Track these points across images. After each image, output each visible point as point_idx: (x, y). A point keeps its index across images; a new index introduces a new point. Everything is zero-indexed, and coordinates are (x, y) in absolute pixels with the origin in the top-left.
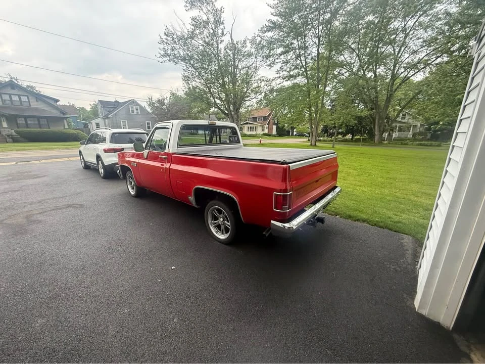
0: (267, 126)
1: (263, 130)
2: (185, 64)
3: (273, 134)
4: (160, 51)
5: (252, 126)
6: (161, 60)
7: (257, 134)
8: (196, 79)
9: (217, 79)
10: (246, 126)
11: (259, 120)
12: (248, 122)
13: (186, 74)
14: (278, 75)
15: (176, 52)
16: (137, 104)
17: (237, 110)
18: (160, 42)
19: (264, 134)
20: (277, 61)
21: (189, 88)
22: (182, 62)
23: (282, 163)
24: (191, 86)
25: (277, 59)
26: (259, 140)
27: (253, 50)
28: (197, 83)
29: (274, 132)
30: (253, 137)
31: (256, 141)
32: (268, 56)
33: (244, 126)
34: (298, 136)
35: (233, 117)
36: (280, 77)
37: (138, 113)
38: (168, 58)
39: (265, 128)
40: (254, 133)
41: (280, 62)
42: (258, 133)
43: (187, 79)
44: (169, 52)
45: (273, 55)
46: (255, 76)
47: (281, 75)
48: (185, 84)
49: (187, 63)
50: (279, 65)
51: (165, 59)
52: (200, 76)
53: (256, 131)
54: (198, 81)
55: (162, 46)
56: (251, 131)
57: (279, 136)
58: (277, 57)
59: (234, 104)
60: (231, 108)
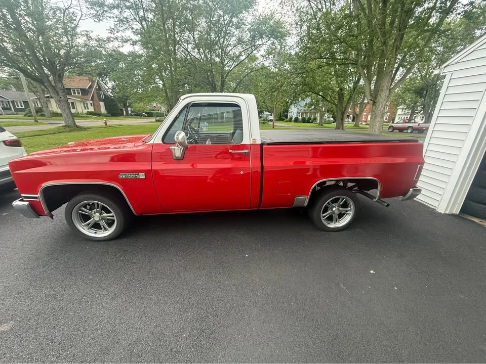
0: (91, 102)
1: (86, 107)
3: (102, 113)
7: (78, 113)
11: (75, 93)
19: (90, 113)
26: (103, 121)
34: (136, 115)
39: (89, 105)
42: (79, 111)
57: (112, 116)
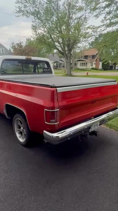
0: (95, 62)
1: (92, 65)
2: (34, 17)
3: (99, 68)
4: (16, 8)
5: (83, 62)
6: (17, 15)
8: (41, 28)
9: (57, 28)
10: (79, 62)
11: (89, 58)
12: (81, 59)
13: (34, 25)
14: (103, 24)
15: (27, 9)
16: (3, 47)
17: (70, 50)
18: (16, 2)
19: (93, 69)
20: (102, 12)
21: (37, 35)
22: (32, 16)
23: (52, 87)
24: (37, 33)
25: (102, 11)
26: (86, 73)
27: (84, 5)
28: (41, 31)
29: (100, 67)
30: (84, 70)
31: (84, 73)
32: (95, 9)
33: (78, 62)
35: (67, 56)
36: (104, 25)
37: (3, 53)
38: (22, 14)
39: (94, 64)
40: (84, 67)
41: (105, 13)
42: (88, 67)
43: (34, 28)
44: (23, 9)
45: (99, 8)
46: (85, 25)
47: (105, 23)
48: (33, 32)
49: (35, 17)
50: (104, 15)
51: (20, 14)
52: (44, 26)
53: (86, 66)
54: (43, 29)
55: (18, 5)
56: (82, 66)
57: (104, 70)
58: (102, 10)
59: (68, 46)
60: (66, 49)
